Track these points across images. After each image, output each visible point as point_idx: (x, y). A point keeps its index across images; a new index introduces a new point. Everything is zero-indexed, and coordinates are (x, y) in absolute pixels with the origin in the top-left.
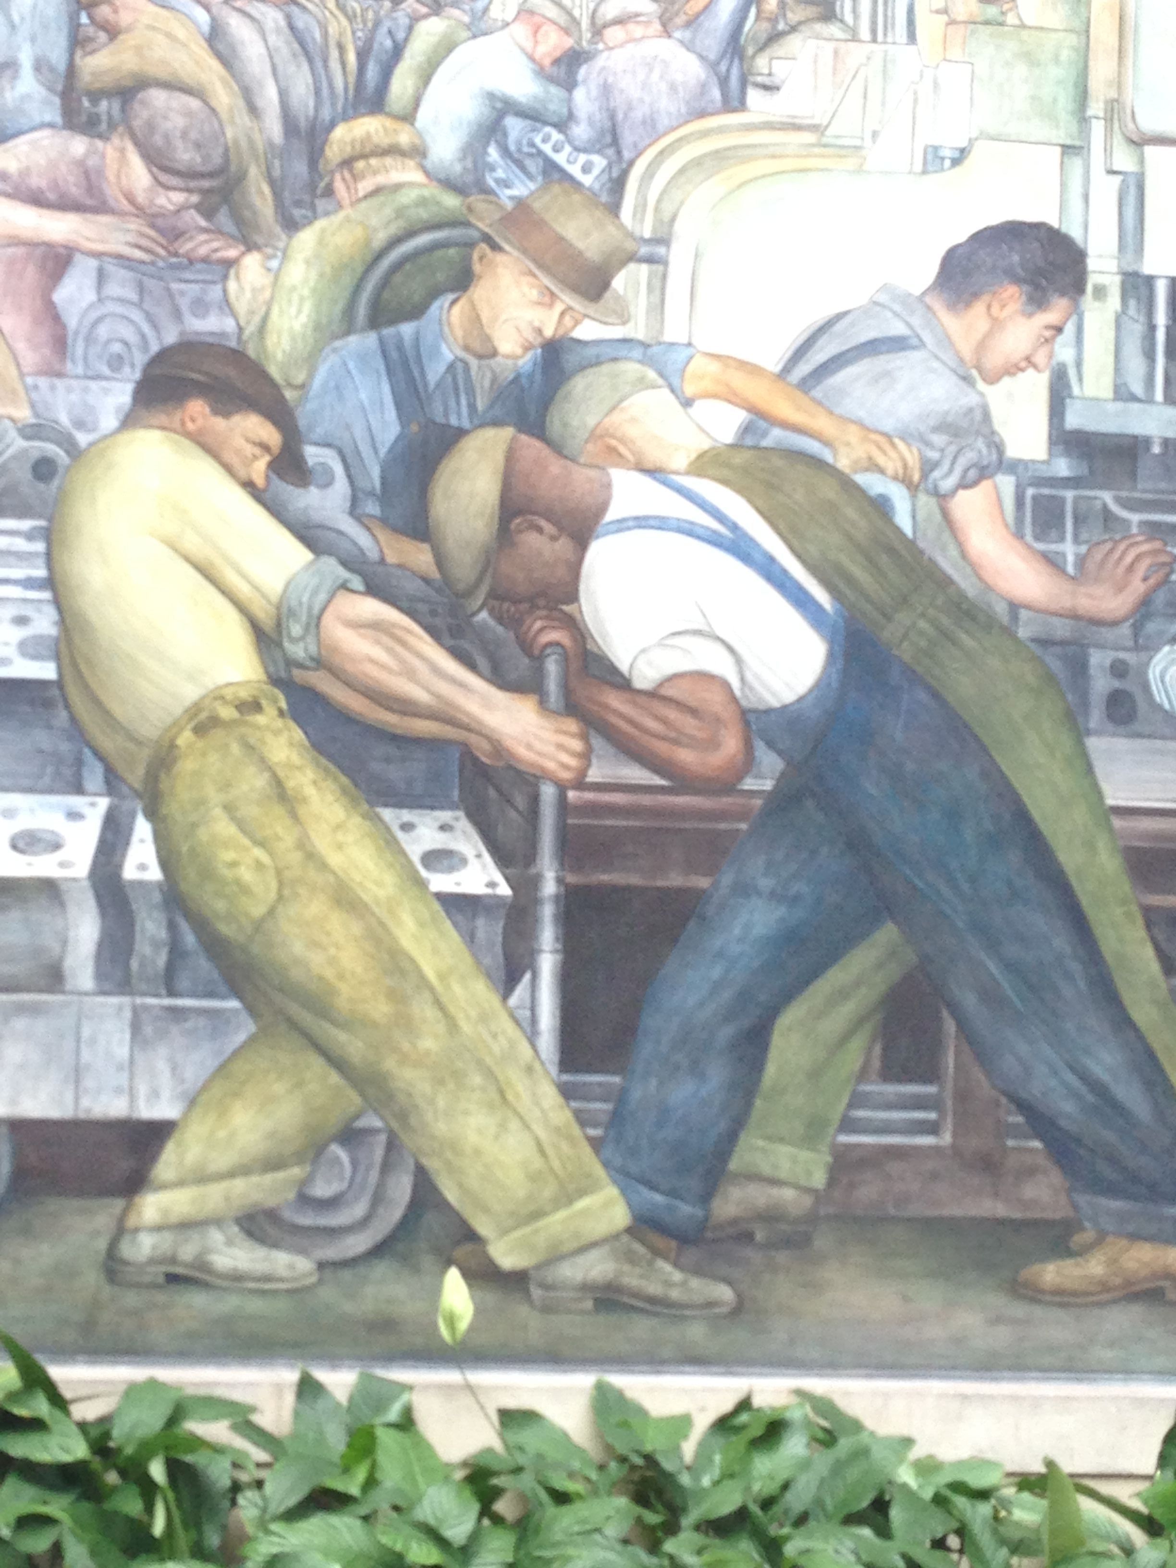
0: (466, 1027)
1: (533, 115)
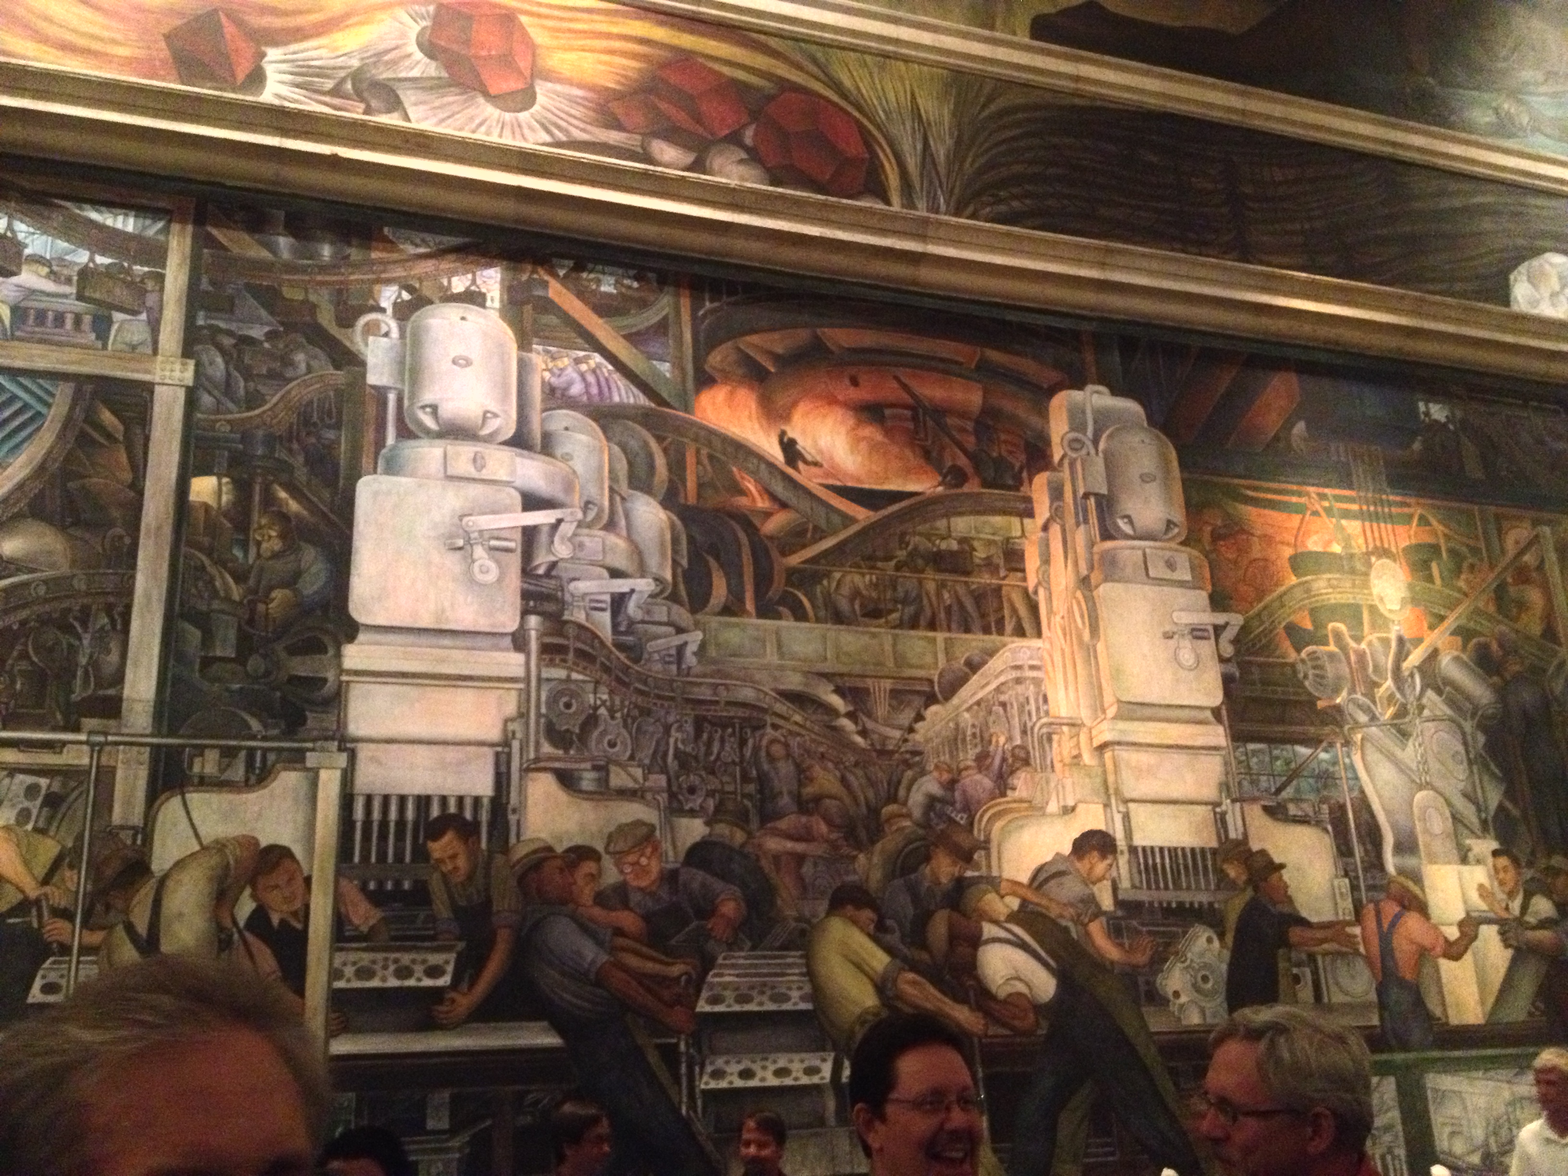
1: (943, 801)
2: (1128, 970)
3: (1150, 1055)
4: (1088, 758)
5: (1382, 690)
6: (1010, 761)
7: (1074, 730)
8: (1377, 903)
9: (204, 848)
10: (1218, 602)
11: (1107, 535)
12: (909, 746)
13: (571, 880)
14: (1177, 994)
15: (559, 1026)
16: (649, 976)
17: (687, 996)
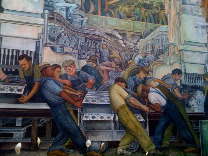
0: (142, 132)
1: (143, 60)
2: (183, 99)
3: (186, 118)
4: (177, 53)
6: (159, 52)
7: (174, 46)
12: (135, 48)
13: (54, 72)
14: (193, 105)
15: (49, 104)
16: (71, 95)
17: (80, 99)
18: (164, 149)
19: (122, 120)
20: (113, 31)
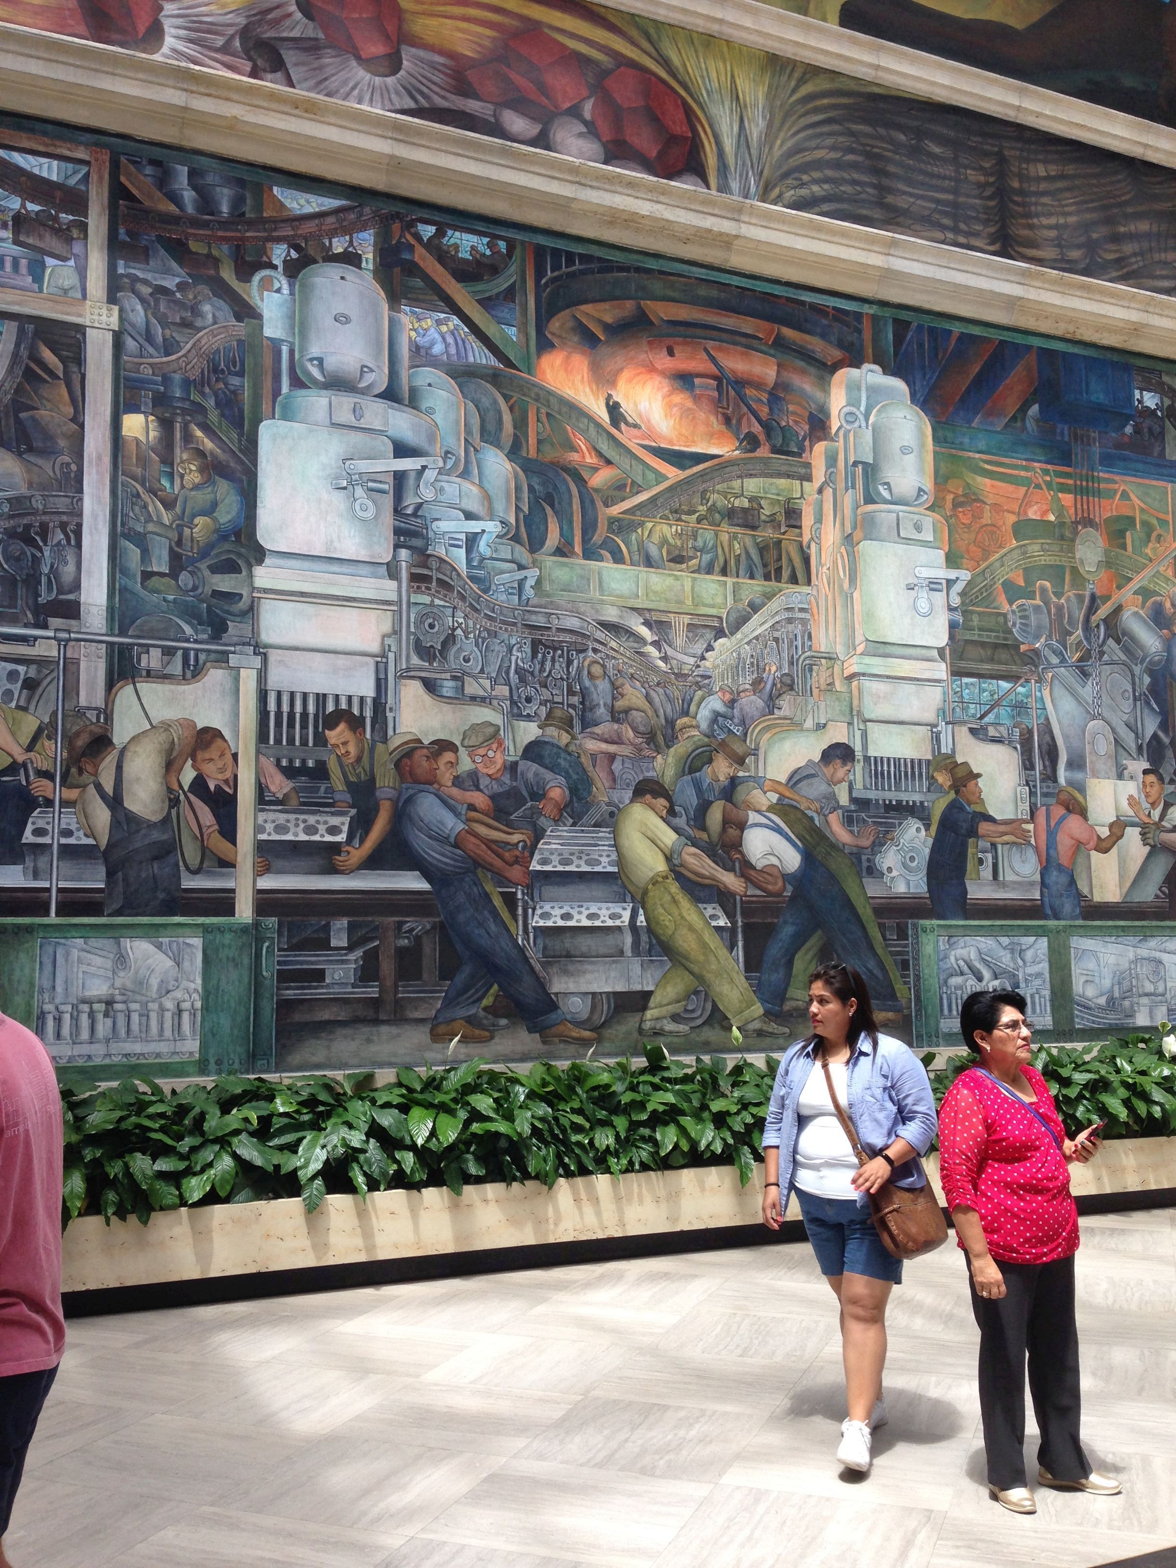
1: (724, 716)
2: (855, 850)
3: (866, 913)
4: (838, 686)
5: (1073, 637)
6: (779, 686)
7: (830, 663)
8: (1048, 806)
9: (153, 727)
10: (952, 561)
11: (869, 500)
12: (700, 671)
13: (436, 766)
14: (890, 870)
15: (427, 876)
16: (495, 842)
17: (523, 857)
18: (791, 1015)
19: (658, 923)
20: (625, 614)
